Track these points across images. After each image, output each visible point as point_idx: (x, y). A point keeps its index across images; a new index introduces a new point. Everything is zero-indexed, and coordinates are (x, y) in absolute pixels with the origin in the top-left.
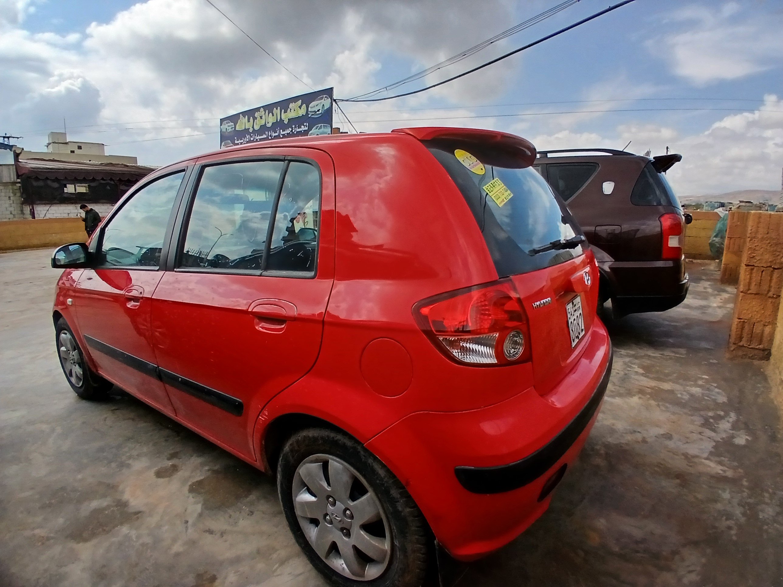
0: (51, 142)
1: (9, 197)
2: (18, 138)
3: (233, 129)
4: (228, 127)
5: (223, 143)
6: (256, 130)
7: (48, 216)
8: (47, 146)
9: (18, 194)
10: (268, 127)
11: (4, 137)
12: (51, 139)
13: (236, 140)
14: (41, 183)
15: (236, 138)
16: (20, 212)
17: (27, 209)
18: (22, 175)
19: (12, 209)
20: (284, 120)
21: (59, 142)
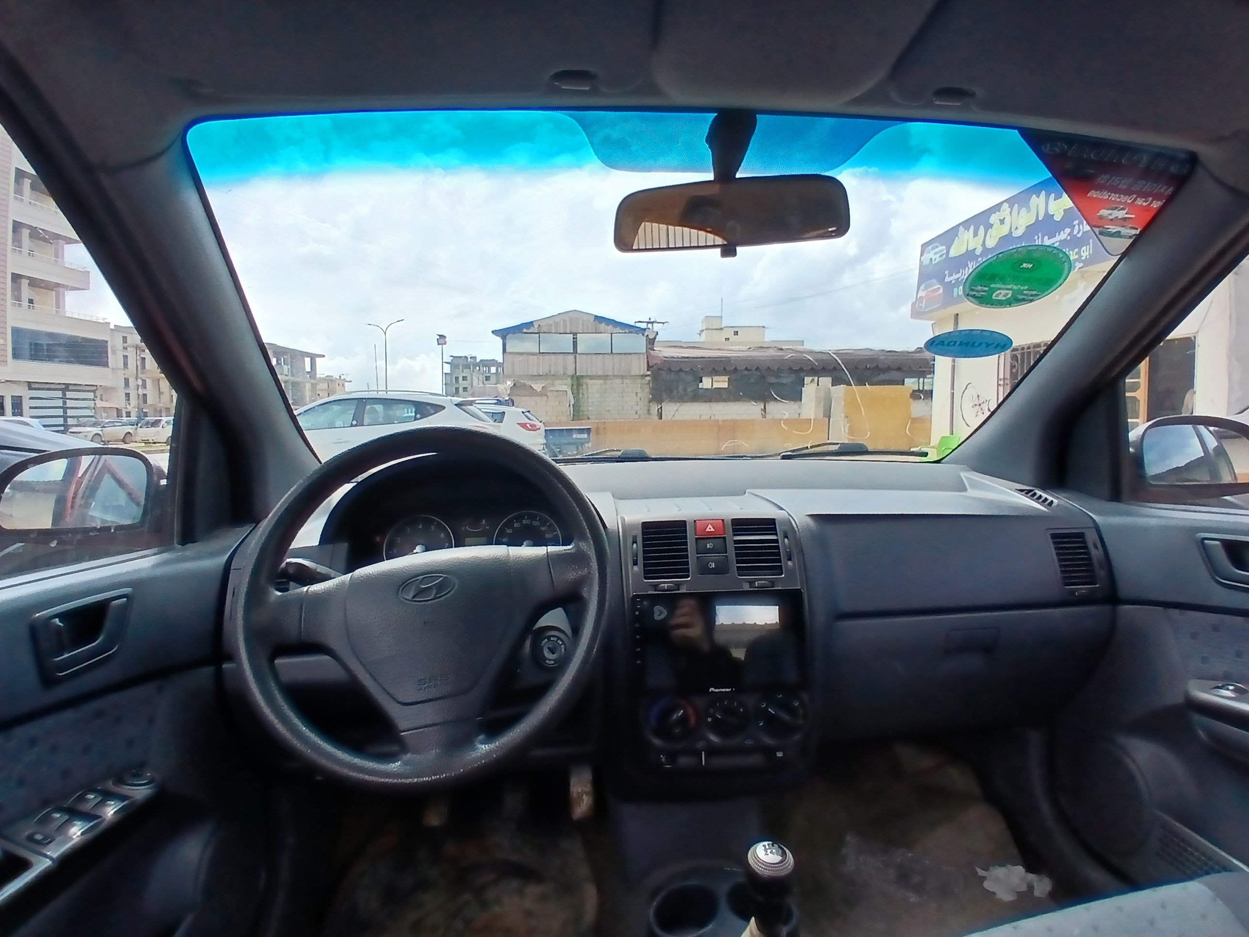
0: (704, 328)
1: (637, 393)
2: (664, 323)
3: (944, 256)
4: (935, 255)
5: (922, 287)
6: (989, 248)
7: (678, 417)
8: (700, 334)
9: (647, 390)
10: (1017, 237)
11: (648, 323)
12: (704, 324)
13: (947, 276)
14: (673, 376)
15: (947, 272)
16: (646, 412)
17: (655, 408)
18: (652, 367)
19: (638, 408)
20: (1053, 215)
21: (714, 328)
